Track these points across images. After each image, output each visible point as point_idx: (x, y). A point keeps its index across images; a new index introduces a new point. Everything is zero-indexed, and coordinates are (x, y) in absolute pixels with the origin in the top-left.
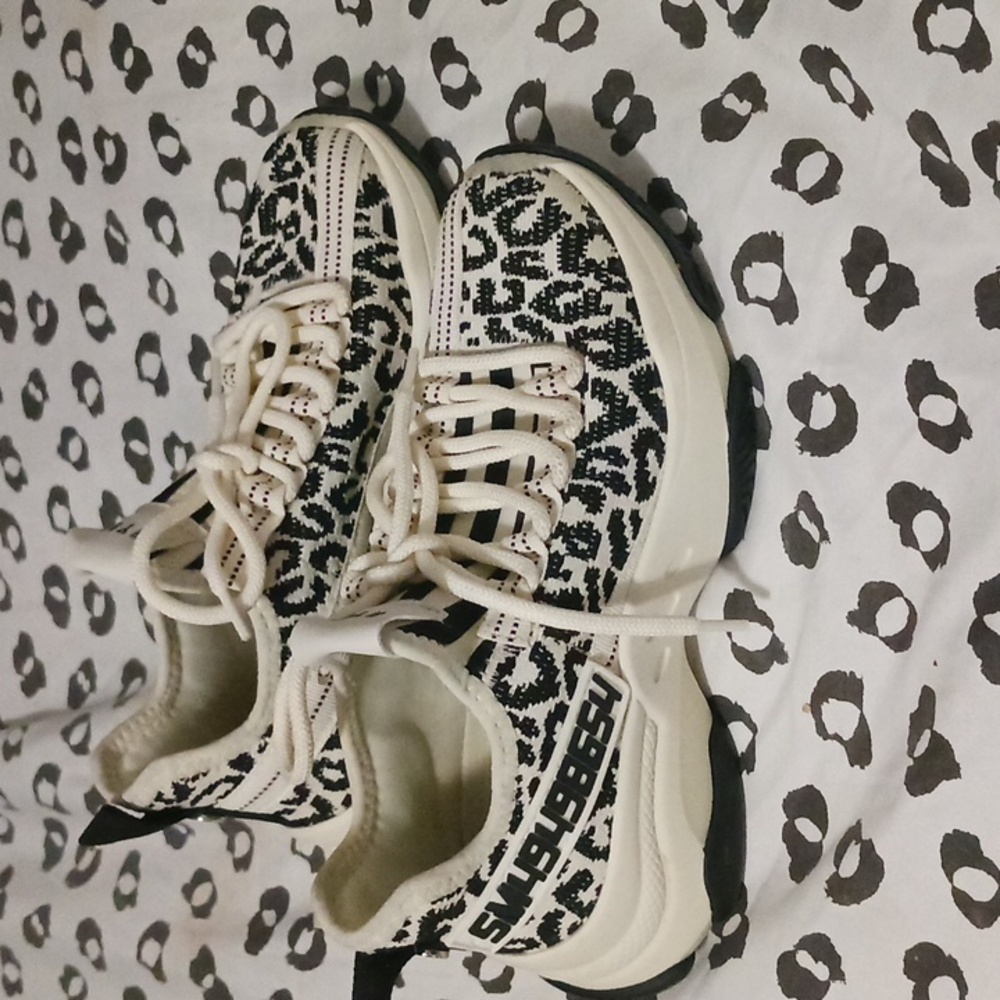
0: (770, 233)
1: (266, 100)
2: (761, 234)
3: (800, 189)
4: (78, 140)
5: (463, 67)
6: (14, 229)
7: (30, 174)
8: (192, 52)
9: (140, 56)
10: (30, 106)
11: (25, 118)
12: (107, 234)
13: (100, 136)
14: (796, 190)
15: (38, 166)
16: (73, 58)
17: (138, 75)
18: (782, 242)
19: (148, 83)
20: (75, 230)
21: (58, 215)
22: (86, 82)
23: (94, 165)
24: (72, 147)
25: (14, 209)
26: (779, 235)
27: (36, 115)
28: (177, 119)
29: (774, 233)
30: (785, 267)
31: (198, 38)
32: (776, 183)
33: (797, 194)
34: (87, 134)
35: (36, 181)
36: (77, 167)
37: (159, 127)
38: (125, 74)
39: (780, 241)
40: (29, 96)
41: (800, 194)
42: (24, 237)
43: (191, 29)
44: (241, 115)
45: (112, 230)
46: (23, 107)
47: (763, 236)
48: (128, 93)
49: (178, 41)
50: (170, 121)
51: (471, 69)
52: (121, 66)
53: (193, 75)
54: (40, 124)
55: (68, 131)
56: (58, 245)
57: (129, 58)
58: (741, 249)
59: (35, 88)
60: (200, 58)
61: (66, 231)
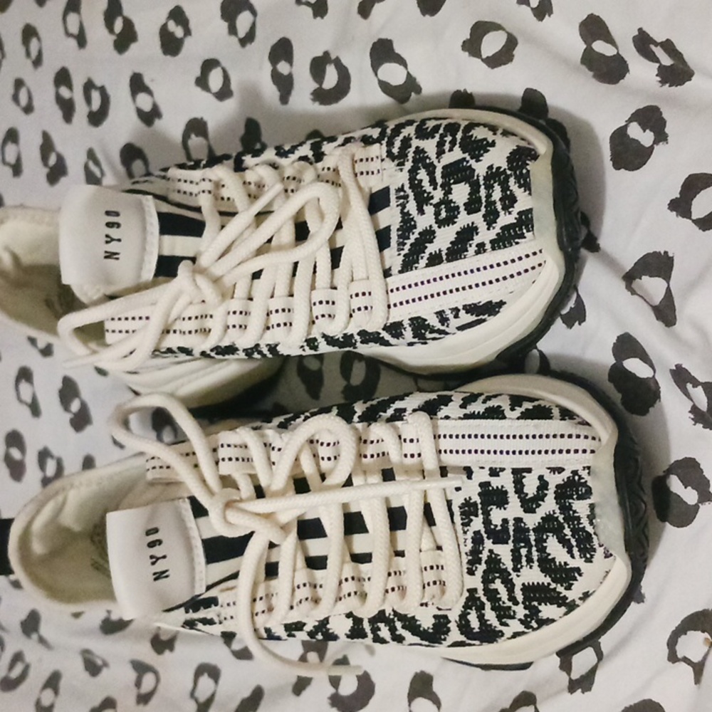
0: (662, 253)
1: (225, 72)
2: (655, 252)
3: (694, 217)
4: (70, 87)
5: (401, 68)
6: (11, 152)
7: (28, 109)
8: (172, 26)
9: (128, 24)
10: (34, 53)
11: (29, 63)
12: (86, 167)
13: (89, 86)
14: (689, 217)
15: (36, 103)
16: (73, 19)
17: (125, 39)
18: (673, 260)
19: (133, 47)
20: (60, 159)
21: (47, 146)
22: (81, 40)
23: (81, 110)
24: (64, 92)
25: (12, 136)
26: (670, 255)
27: (37, 62)
28: (152, 80)
29: (666, 253)
30: (671, 283)
31: (178, 15)
32: (671, 211)
33: (690, 221)
34: (78, 82)
35: (32, 116)
36: (67, 109)
37: (138, 84)
38: (114, 37)
39: (671, 260)
40: (34, 44)
41: (694, 221)
42: (19, 160)
43: (173, 7)
44: (202, 82)
45: (91, 165)
46: (28, 54)
47: (656, 255)
48: (115, 53)
49: (161, 16)
50: (147, 81)
51: (409, 70)
52: (111, 30)
53: (171, 45)
54: (40, 69)
55: (63, 78)
56: (46, 171)
57: (118, 25)
58: (635, 264)
59: (39, 39)
60: (178, 32)
61: (53, 160)
